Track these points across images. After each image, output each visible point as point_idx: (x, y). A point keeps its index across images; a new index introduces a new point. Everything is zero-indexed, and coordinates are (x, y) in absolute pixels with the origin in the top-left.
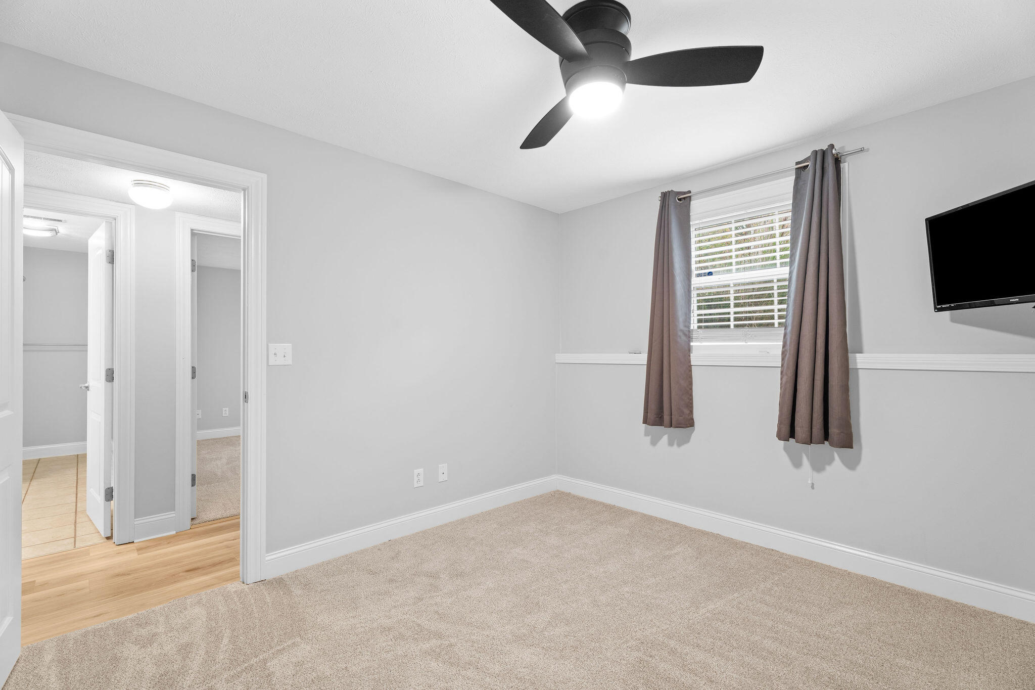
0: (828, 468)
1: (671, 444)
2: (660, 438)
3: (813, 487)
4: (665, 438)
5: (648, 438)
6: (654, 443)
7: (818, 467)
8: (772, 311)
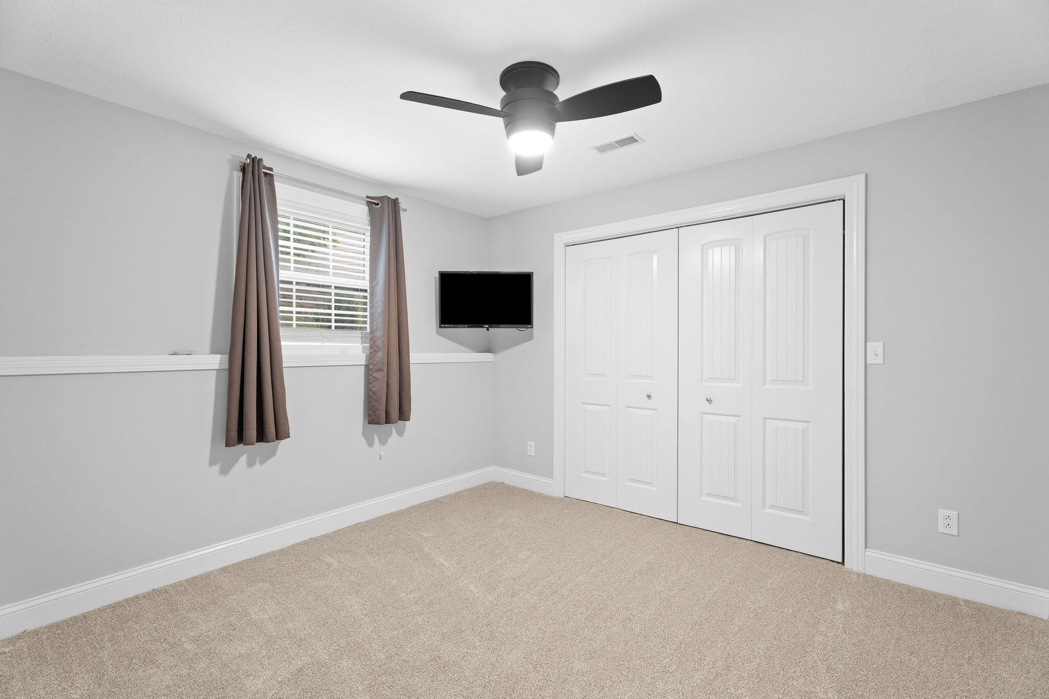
0: (389, 440)
1: (250, 464)
2: (237, 460)
3: (380, 459)
4: (243, 459)
5: (217, 468)
6: (224, 471)
7: (383, 442)
8: (330, 315)
